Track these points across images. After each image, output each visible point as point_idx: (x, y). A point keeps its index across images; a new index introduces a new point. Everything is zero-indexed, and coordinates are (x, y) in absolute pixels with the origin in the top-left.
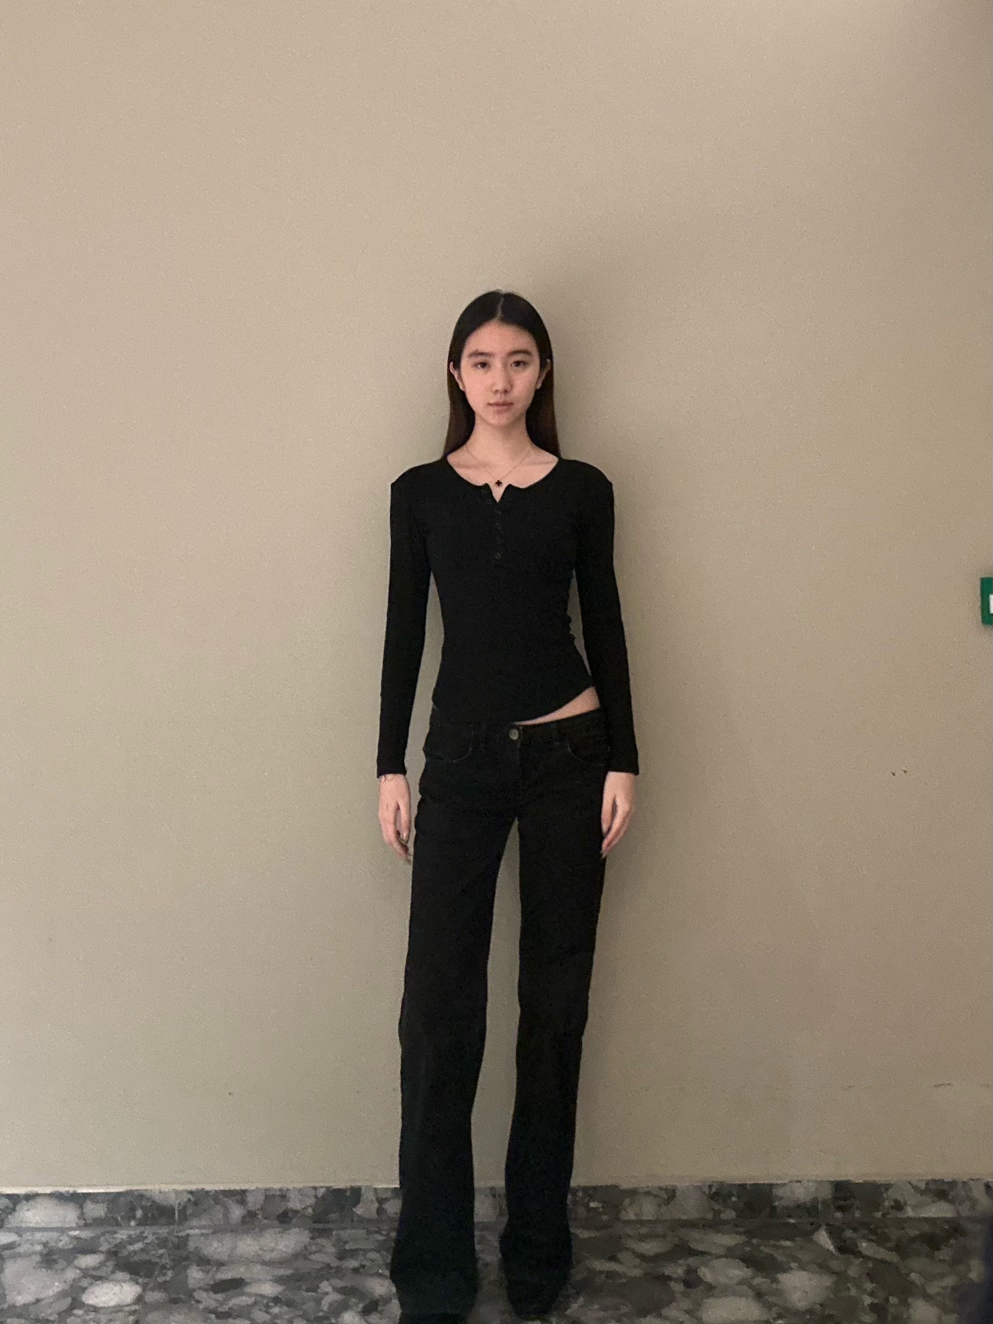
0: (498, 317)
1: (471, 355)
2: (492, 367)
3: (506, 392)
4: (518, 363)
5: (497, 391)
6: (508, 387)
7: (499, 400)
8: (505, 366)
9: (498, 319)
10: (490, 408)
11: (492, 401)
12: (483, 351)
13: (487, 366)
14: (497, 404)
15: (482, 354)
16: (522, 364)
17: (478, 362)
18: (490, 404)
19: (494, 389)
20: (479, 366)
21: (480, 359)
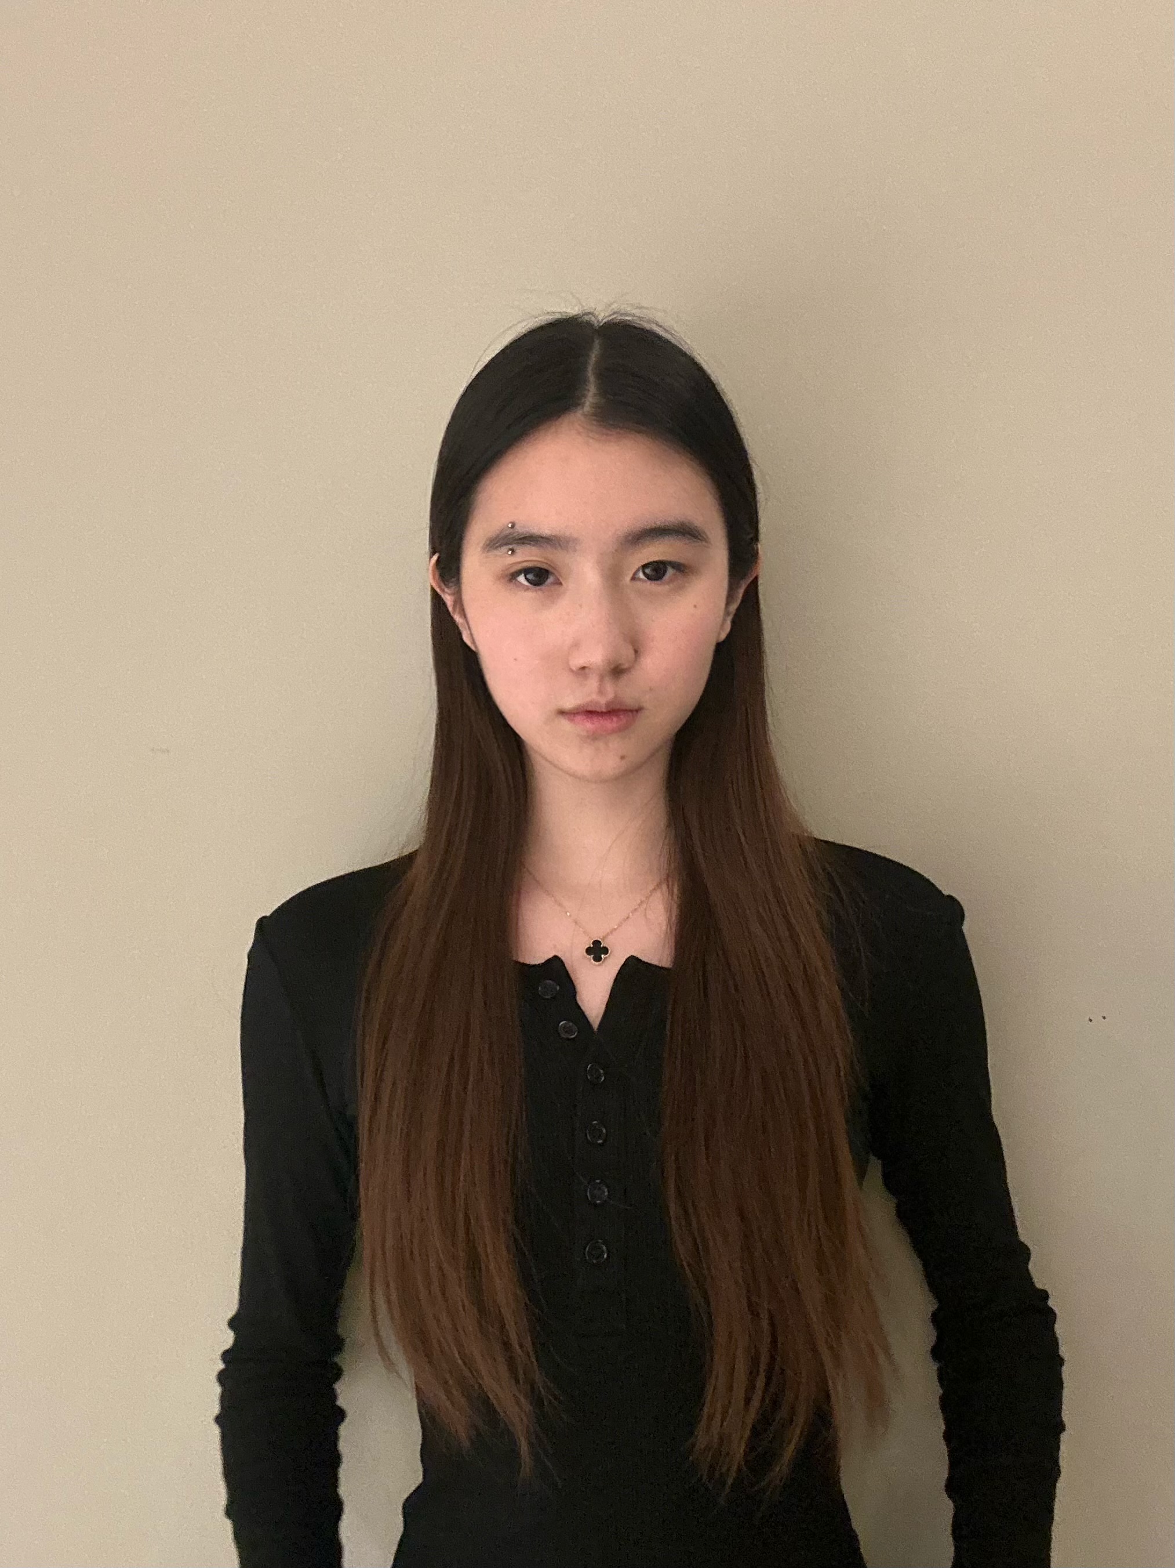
0: (587, 407)
1: (496, 543)
2: (570, 585)
3: (617, 671)
4: (656, 571)
5: (583, 670)
6: (628, 652)
7: (594, 697)
8: (613, 577)
9: (585, 415)
10: (565, 724)
11: (569, 703)
12: (535, 530)
13: (551, 579)
14: (589, 713)
15: (530, 539)
16: (670, 571)
17: (519, 567)
18: (562, 713)
19: (577, 662)
20: (521, 578)
21: (527, 556)
